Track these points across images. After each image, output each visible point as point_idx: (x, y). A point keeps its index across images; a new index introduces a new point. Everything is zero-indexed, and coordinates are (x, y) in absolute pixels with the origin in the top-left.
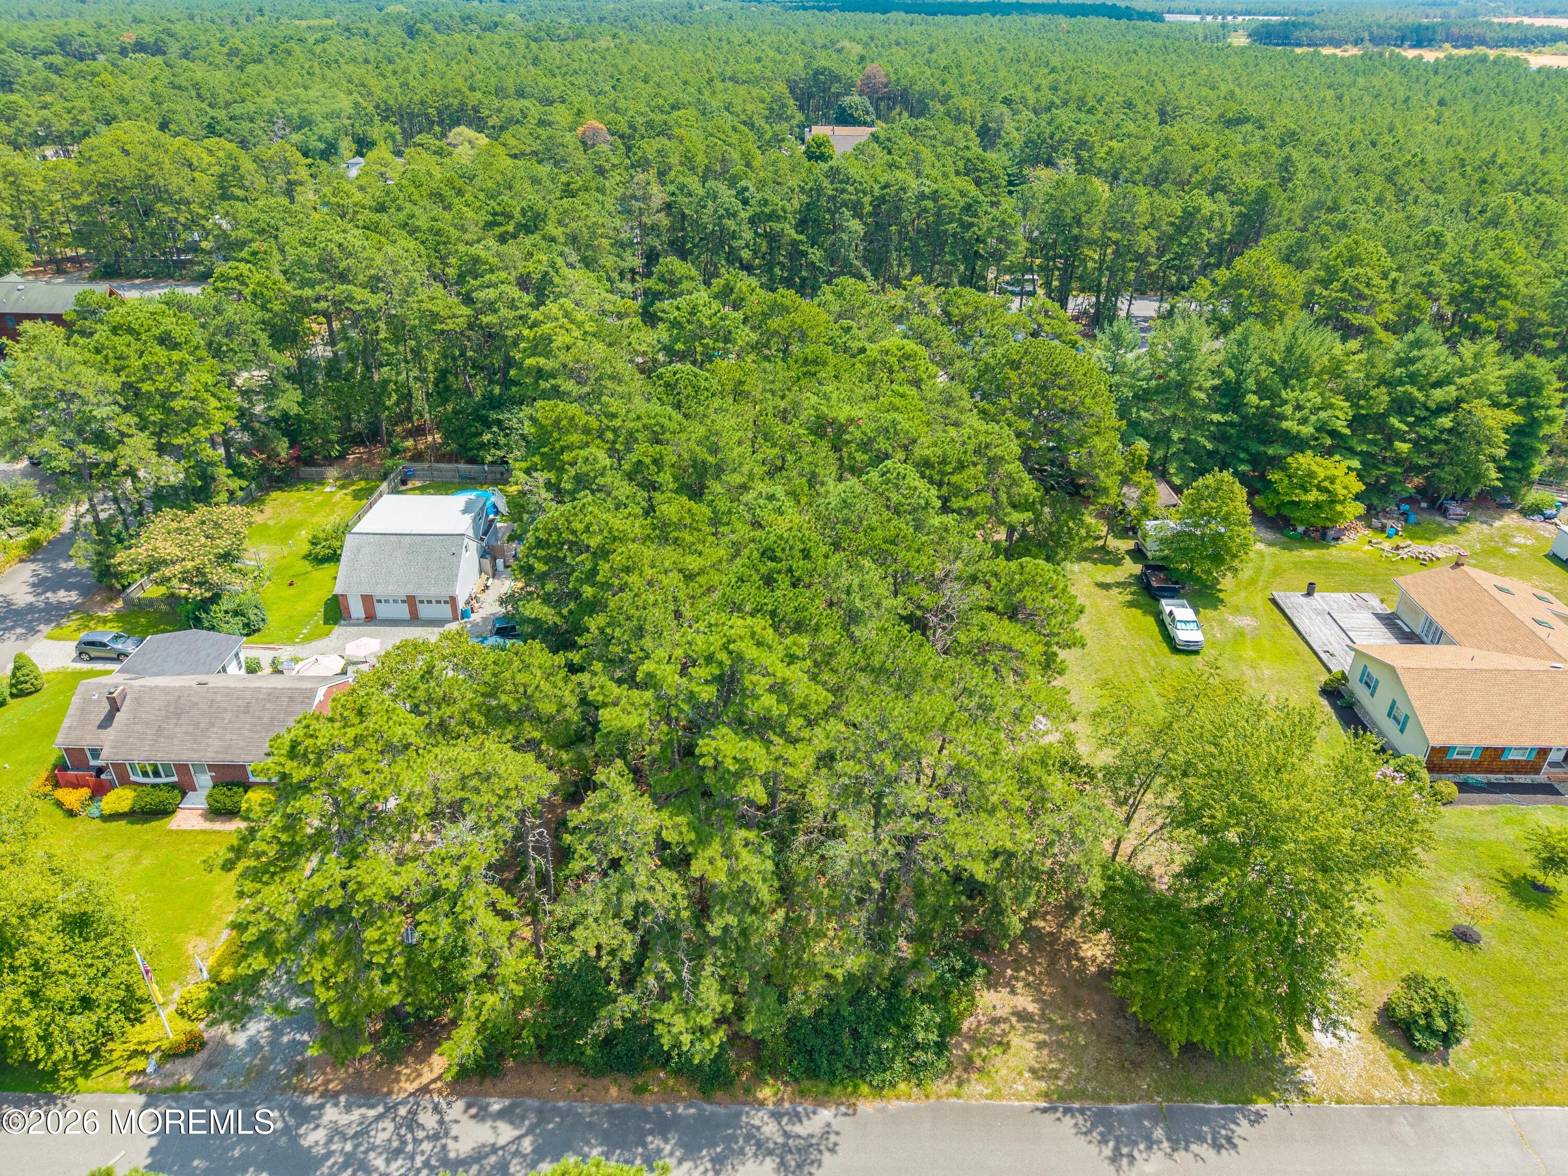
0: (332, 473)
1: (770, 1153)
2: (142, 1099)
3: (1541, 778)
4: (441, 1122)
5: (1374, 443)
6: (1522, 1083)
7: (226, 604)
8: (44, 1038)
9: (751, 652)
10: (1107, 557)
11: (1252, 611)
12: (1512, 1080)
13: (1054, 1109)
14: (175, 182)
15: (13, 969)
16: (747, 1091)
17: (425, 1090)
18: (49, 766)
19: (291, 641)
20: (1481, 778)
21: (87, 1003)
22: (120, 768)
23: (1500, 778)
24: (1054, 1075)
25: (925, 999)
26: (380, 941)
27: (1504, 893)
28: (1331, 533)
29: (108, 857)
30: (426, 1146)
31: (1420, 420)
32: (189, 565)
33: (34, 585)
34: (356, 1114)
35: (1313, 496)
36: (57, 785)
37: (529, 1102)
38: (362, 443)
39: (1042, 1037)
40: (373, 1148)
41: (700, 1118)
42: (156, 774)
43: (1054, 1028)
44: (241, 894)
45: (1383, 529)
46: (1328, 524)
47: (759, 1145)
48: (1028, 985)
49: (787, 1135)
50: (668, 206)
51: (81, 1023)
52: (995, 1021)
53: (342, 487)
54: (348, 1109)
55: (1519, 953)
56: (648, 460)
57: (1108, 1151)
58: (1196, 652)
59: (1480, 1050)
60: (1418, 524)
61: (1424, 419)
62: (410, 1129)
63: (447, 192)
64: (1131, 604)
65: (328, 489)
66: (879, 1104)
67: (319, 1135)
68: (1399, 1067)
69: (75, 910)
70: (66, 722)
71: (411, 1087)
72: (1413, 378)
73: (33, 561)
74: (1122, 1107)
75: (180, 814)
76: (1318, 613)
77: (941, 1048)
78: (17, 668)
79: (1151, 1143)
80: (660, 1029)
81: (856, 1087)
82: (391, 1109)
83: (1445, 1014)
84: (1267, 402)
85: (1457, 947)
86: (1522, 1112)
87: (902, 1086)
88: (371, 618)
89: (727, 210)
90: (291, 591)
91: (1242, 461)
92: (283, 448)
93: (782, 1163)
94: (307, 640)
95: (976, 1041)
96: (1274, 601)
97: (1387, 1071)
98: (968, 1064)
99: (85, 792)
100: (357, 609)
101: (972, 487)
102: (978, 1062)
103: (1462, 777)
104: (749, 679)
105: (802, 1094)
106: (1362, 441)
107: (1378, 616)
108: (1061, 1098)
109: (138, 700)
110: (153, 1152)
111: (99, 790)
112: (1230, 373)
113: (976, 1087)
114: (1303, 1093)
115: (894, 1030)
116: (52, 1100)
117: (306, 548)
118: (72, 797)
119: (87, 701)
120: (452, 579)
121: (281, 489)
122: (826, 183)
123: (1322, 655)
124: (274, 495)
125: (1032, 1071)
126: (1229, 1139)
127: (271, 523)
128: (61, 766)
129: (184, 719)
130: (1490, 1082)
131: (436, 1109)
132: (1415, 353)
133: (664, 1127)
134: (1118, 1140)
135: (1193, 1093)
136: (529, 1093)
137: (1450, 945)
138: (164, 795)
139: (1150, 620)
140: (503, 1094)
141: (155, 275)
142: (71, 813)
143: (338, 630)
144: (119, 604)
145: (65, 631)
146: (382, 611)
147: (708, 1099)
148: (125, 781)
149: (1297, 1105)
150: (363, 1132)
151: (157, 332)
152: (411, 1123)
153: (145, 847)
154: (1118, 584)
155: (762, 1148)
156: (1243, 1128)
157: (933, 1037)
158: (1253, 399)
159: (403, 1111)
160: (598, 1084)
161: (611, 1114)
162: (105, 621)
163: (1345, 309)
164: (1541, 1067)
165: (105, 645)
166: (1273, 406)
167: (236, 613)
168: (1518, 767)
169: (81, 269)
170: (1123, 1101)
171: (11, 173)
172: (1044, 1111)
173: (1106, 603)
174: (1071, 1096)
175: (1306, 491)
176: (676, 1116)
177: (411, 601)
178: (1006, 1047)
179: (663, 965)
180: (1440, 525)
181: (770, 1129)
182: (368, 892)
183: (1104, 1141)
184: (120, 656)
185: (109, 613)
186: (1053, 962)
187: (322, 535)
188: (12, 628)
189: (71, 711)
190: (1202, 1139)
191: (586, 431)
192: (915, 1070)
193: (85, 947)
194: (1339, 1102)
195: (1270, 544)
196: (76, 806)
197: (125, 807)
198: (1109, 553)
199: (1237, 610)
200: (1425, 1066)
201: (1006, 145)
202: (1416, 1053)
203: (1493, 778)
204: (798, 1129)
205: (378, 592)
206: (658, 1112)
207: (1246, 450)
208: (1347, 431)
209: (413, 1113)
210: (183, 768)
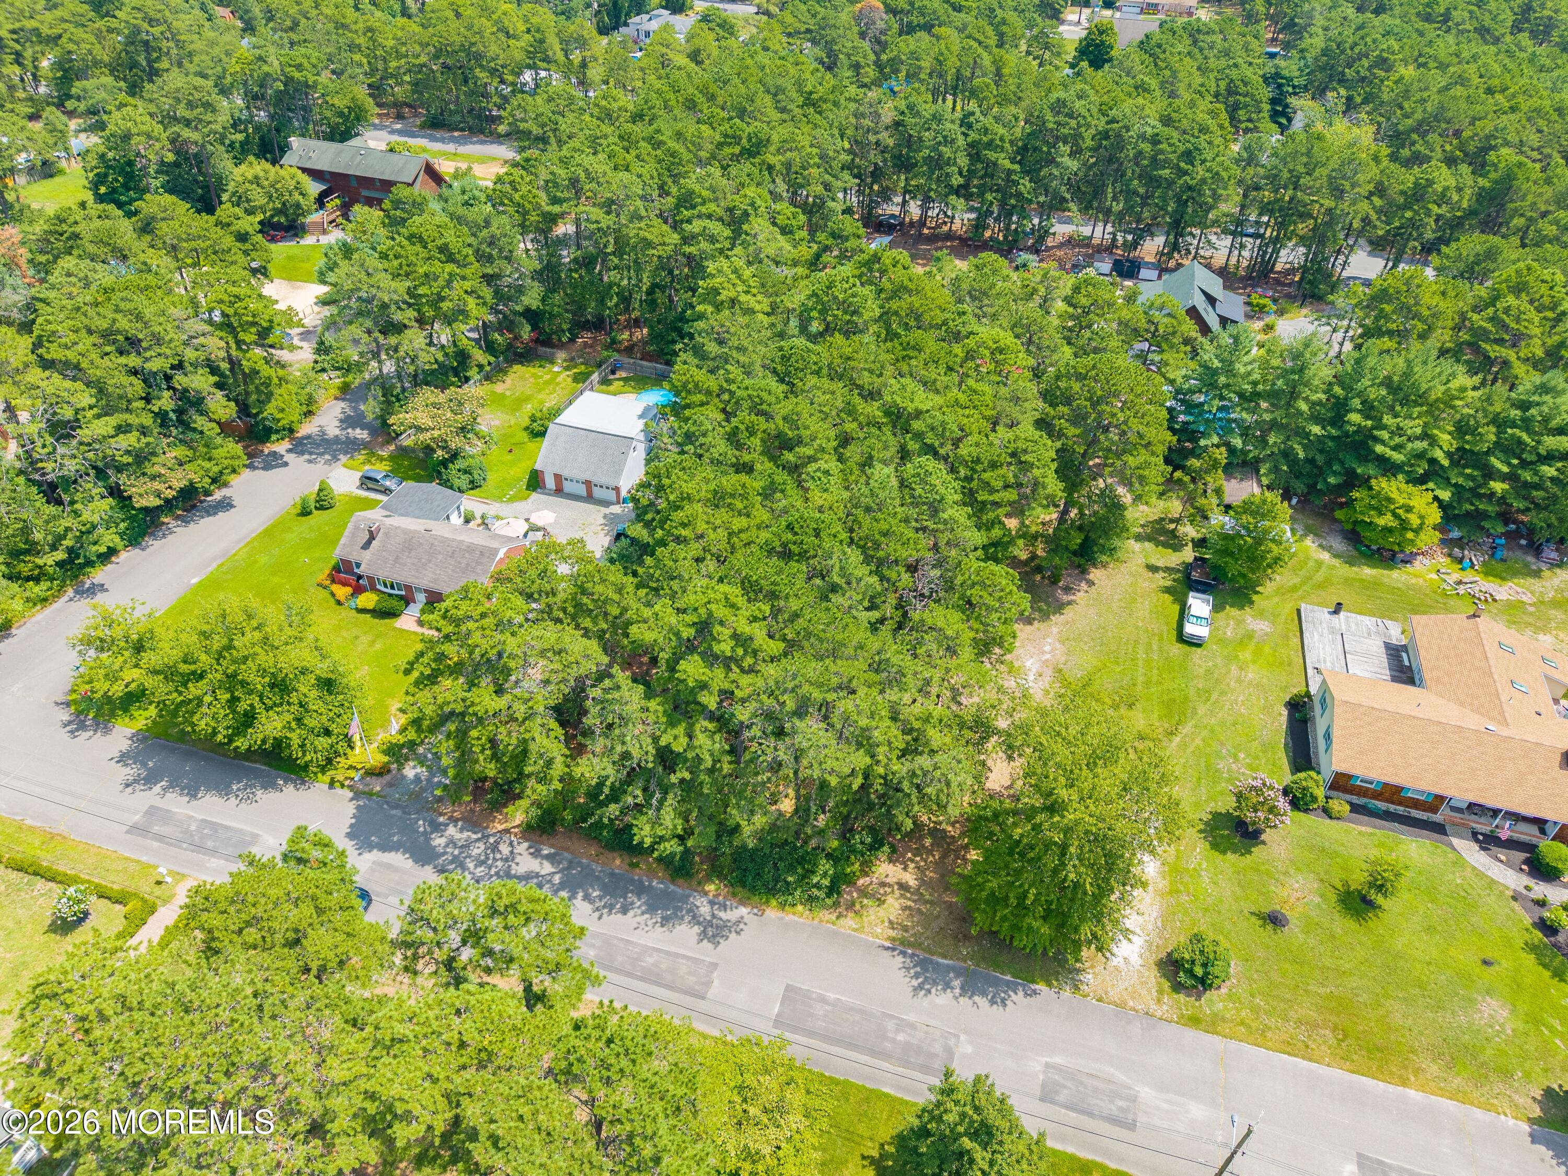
0: (561, 356)
1: (699, 923)
2: (351, 795)
3: (1438, 818)
4: (512, 852)
5: (1471, 478)
6: (1248, 1027)
7: (460, 464)
8: (302, 746)
9: (720, 611)
10: (1173, 541)
11: (1273, 617)
12: (1242, 1023)
13: (894, 949)
14: (494, 49)
15: (289, 704)
16: (699, 883)
17: (507, 831)
18: (330, 566)
19: (499, 499)
20: (1382, 805)
21: (327, 733)
22: (371, 579)
23: (1400, 809)
24: (905, 929)
25: (829, 856)
26: (479, 739)
27: (1334, 898)
28: (1400, 556)
29: (356, 637)
30: (499, 864)
31: (1524, 464)
32: (436, 433)
33: (341, 421)
34: (466, 834)
35: (1386, 520)
36: (333, 581)
37: (566, 855)
38: (589, 330)
39: (909, 903)
40: (470, 856)
41: (665, 892)
42: (392, 587)
43: (921, 899)
44: (407, 693)
45: (1460, 561)
46: (1396, 548)
47: (694, 917)
48: (918, 868)
49: (714, 916)
50: (897, 124)
51: (323, 742)
52: (883, 884)
53: (567, 368)
54: (461, 830)
55: (1312, 942)
56: (742, 427)
57: (915, 983)
58: (1199, 645)
59: (1230, 997)
60: (1503, 560)
61: (1532, 463)
62: (493, 852)
63: (700, 99)
64: (1168, 590)
65: (556, 369)
66: (780, 914)
67: (442, 841)
68: (1160, 992)
69: (324, 675)
70: (343, 541)
71: (500, 827)
72: (1526, 424)
73: (344, 400)
74: (941, 960)
75: (403, 617)
76: (1332, 631)
77: (833, 889)
78: (320, 490)
79: (947, 986)
80: (635, 830)
81: (767, 902)
82: (485, 837)
83: (1205, 965)
84: (1369, 423)
85: (1263, 926)
86: (1233, 1044)
87: (800, 908)
88: (559, 491)
89: (945, 137)
90: (509, 457)
91: (1335, 473)
92: (526, 332)
93: (704, 931)
94: (511, 500)
95: (863, 893)
96: (1299, 611)
97: (1150, 992)
98: (851, 906)
99: (349, 590)
100: (550, 483)
101: (998, 484)
102: (858, 907)
103: (1362, 801)
104: (717, 628)
105: (734, 895)
106: (1462, 474)
107: (1388, 646)
108: (902, 943)
109: (387, 535)
110: (352, 826)
111: (358, 590)
112: (1338, 390)
113: (849, 922)
114: (1077, 988)
115: (800, 870)
116: (303, 782)
117: (526, 422)
118: (342, 592)
119: (357, 528)
120: (618, 473)
121: (522, 363)
122: (1049, 116)
123: (1310, 671)
124: (517, 367)
125: (891, 922)
126: (1003, 1001)
127: (508, 393)
128: (336, 569)
129: (413, 553)
130: (1224, 1019)
131: (511, 844)
132: (1536, 398)
133: (641, 890)
134: (926, 978)
135: (997, 966)
136: (567, 849)
137: (1260, 922)
138: (394, 603)
139: (1177, 608)
140: (552, 846)
141: (470, 129)
142: (339, 603)
143: (535, 496)
144: (392, 447)
145: (356, 463)
146: (568, 487)
147: (673, 881)
148: (373, 589)
149: (1067, 993)
150: (466, 846)
151: (439, 242)
152: (495, 848)
153: (378, 636)
154: (1167, 569)
155: (695, 919)
156: (1018, 997)
157: (826, 882)
158: (1355, 417)
159: (492, 840)
160: (610, 855)
161: (612, 875)
162: (382, 459)
163: (1487, 340)
164: (1272, 1022)
165: (377, 481)
166: (1373, 428)
167: (466, 472)
168: (1416, 804)
169: (416, 115)
170: (945, 957)
171: (370, 29)
172: (888, 948)
173: (1147, 584)
174: (911, 945)
175: (1381, 514)
176: (650, 886)
177: (588, 483)
178: (881, 902)
179: (639, 792)
180: (1527, 565)
181: (705, 910)
182: (476, 708)
183: (917, 976)
184: (386, 491)
185: (385, 453)
186: (944, 856)
187: (538, 415)
188: (322, 454)
189: (346, 533)
190: (984, 994)
191: (708, 392)
192: (811, 899)
193: (329, 698)
194: (1100, 1000)
195: (1336, 556)
196: (342, 599)
197: (370, 605)
198: (1176, 537)
199: (1261, 615)
200: (1182, 997)
201: (1302, 51)
202: (1178, 987)
203: (1392, 808)
204: (722, 914)
205: (565, 473)
206: (641, 881)
207: (1342, 463)
208: (1446, 463)
209: (497, 843)
210: (408, 588)
